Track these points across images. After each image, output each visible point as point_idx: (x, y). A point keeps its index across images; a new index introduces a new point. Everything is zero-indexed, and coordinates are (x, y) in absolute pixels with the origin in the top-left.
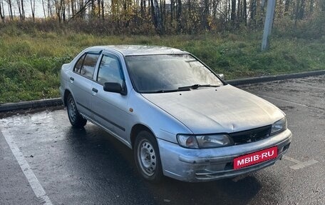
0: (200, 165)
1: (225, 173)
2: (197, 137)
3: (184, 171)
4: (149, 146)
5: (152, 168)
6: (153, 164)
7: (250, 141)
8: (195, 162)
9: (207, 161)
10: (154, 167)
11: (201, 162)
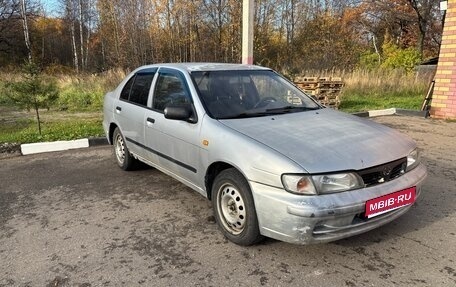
0: (320, 219)
1: (350, 229)
2: (314, 177)
3: (295, 229)
4: (233, 193)
5: (239, 223)
6: (241, 217)
7: (382, 180)
8: (313, 216)
9: (331, 213)
10: (242, 221)
11: (323, 215)
